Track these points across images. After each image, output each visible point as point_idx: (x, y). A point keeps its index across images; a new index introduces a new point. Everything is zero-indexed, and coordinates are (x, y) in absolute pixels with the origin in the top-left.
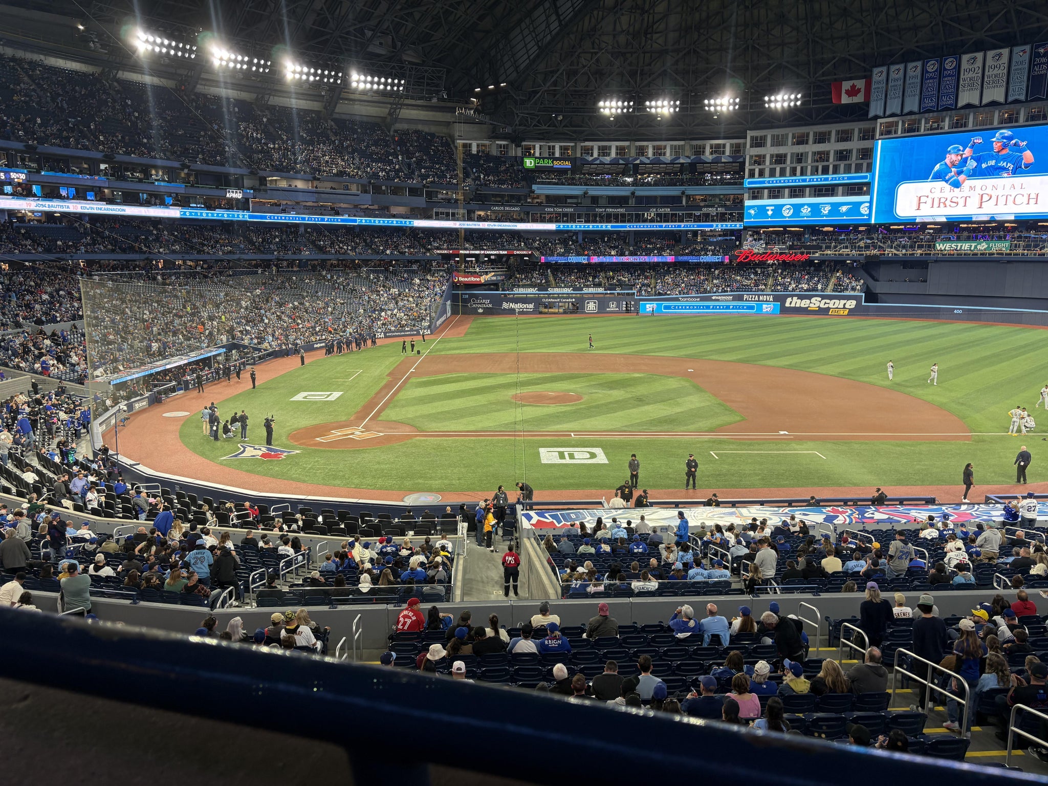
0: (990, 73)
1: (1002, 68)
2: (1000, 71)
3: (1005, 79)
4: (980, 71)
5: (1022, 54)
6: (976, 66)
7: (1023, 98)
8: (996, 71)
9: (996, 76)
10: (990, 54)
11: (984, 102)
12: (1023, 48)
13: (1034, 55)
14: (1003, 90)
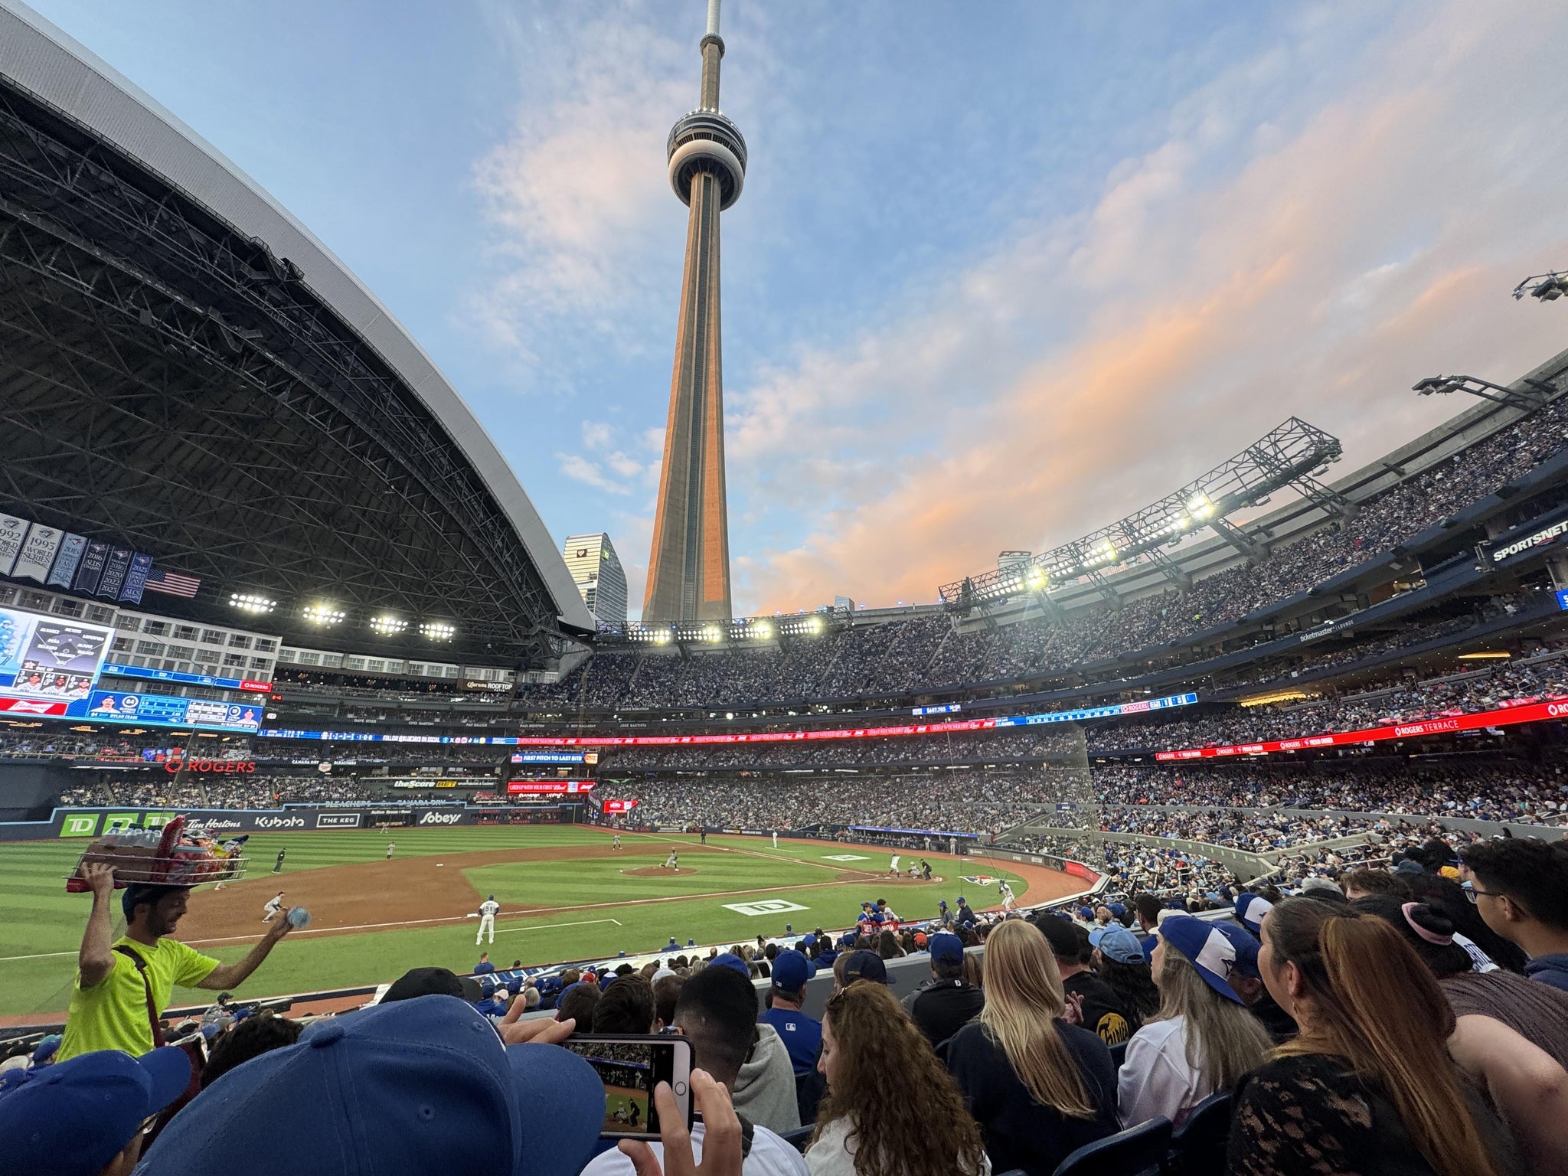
0: (33, 546)
1: (50, 547)
2: (46, 549)
3: (51, 559)
4: (21, 539)
5: (76, 543)
6: (15, 531)
7: (67, 585)
8: (41, 547)
9: (39, 552)
10: (37, 527)
11: (17, 574)
12: (79, 537)
13: (88, 550)
14: (45, 571)
